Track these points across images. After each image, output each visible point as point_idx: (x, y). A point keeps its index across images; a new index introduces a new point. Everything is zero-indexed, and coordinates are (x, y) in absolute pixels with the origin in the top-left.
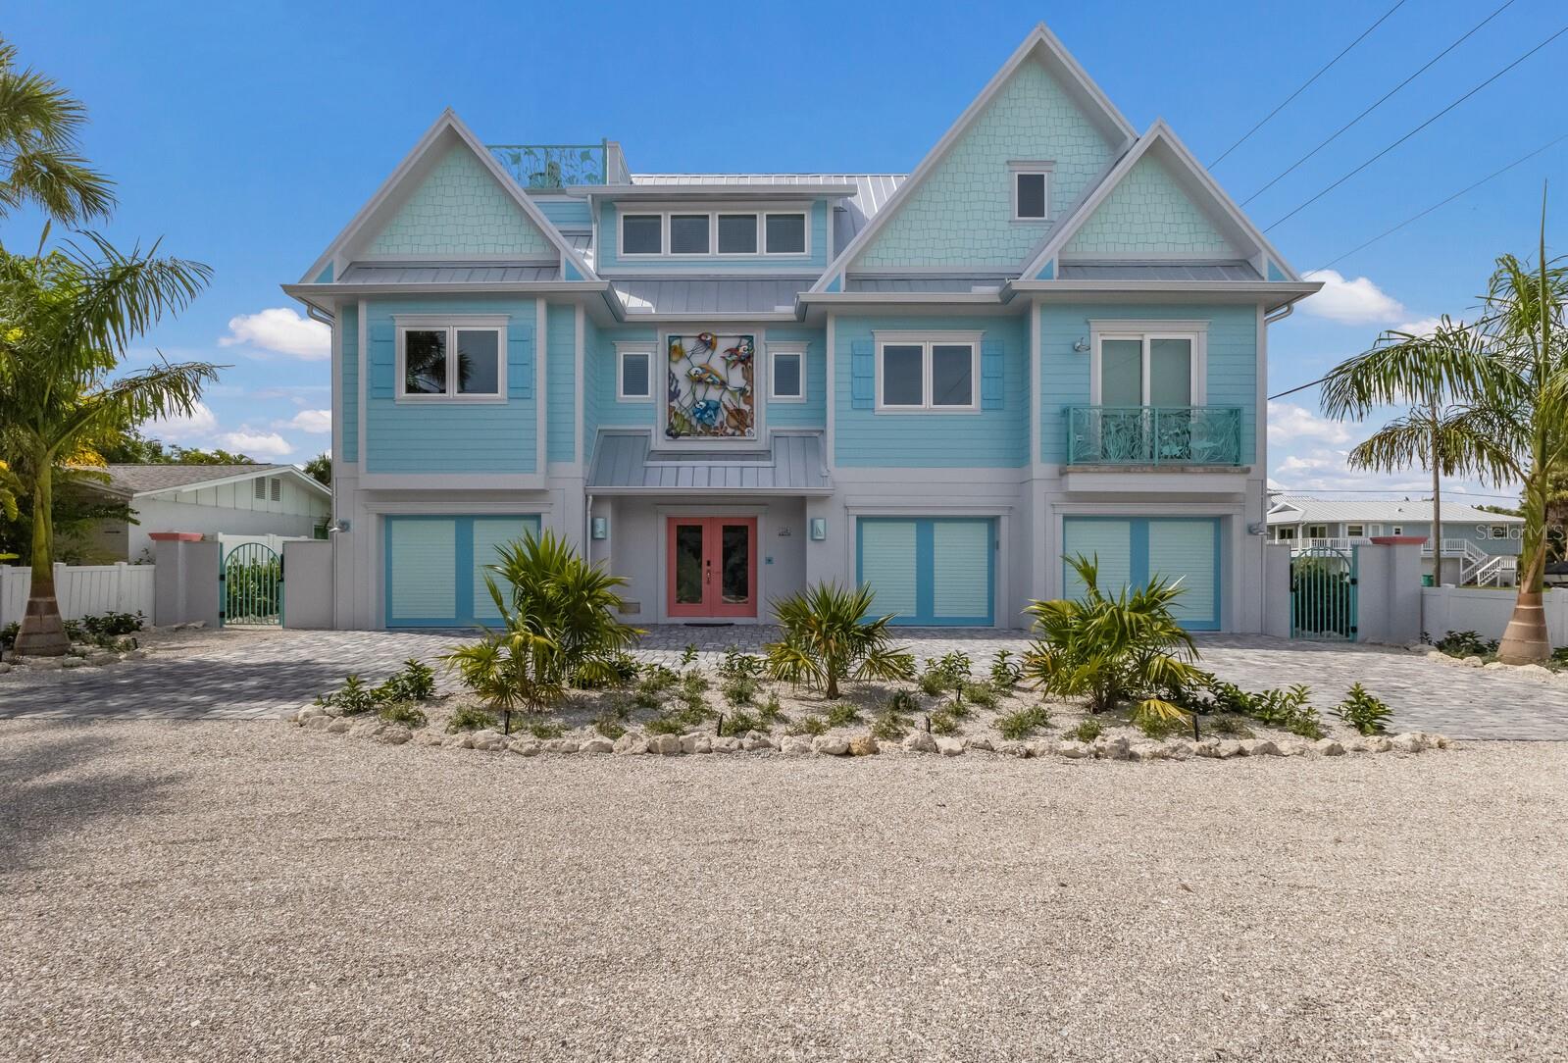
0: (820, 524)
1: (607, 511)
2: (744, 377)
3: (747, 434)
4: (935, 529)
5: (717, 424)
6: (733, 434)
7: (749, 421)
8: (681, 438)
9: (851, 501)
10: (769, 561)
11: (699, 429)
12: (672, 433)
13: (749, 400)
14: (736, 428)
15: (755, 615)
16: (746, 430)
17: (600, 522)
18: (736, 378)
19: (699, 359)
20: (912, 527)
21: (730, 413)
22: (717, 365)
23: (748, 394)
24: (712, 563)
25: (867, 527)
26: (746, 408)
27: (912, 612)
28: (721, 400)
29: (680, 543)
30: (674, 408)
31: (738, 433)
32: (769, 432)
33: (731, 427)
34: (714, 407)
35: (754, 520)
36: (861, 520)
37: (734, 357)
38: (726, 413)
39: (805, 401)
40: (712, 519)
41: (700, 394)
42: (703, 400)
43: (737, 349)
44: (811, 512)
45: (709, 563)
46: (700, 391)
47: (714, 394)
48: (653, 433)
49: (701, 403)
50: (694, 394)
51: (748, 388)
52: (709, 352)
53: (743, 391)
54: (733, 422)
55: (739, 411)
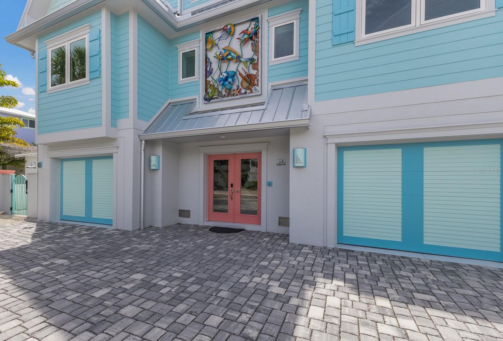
0: (300, 153)
1: (160, 151)
2: (253, 50)
3: (254, 91)
4: (425, 153)
5: (235, 87)
6: (246, 93)
7: (256, 82)
8: (212, 101)
9: (330, 131)
10: (270, 184)
11: (224, 93)
12: (208, 99)
13: (255, 67)
14: (248, 88)
15: (259, 223)
16: (254, 88)
17: (154, 159)
18: (247, 52)
19: (223, 44)
20: (397, 154)
21: (244, 78)
22: (235, 45)
23: (256, 62)
24: (234, 185)
25: (348, 156)
26: (254, 72)
27: (397, 237)
28: (237, 70)
29: (216, 171)
30: (209, 82)
31: (248, 91)
32: (270, 87)
33: (244, 89)
34: (233, 75)
35: (260, 154)
36: (341, 148)
37: (246, 36)
38: (240, 79)
39: (298, 58)
40: (235, 155)
41: (224, 69)
42: (225, 72)
43: (247, 30)
44: (294, 142)
45: (232, 186)
46: (224, 66)
47: (233, 67)
48: (197, 100)
49: (223, 74)
50: (220, 70)
51: (256, 58)
52: (230, 38)
53: (252, 60)
54: (245, 84)
55: (249, 76)
